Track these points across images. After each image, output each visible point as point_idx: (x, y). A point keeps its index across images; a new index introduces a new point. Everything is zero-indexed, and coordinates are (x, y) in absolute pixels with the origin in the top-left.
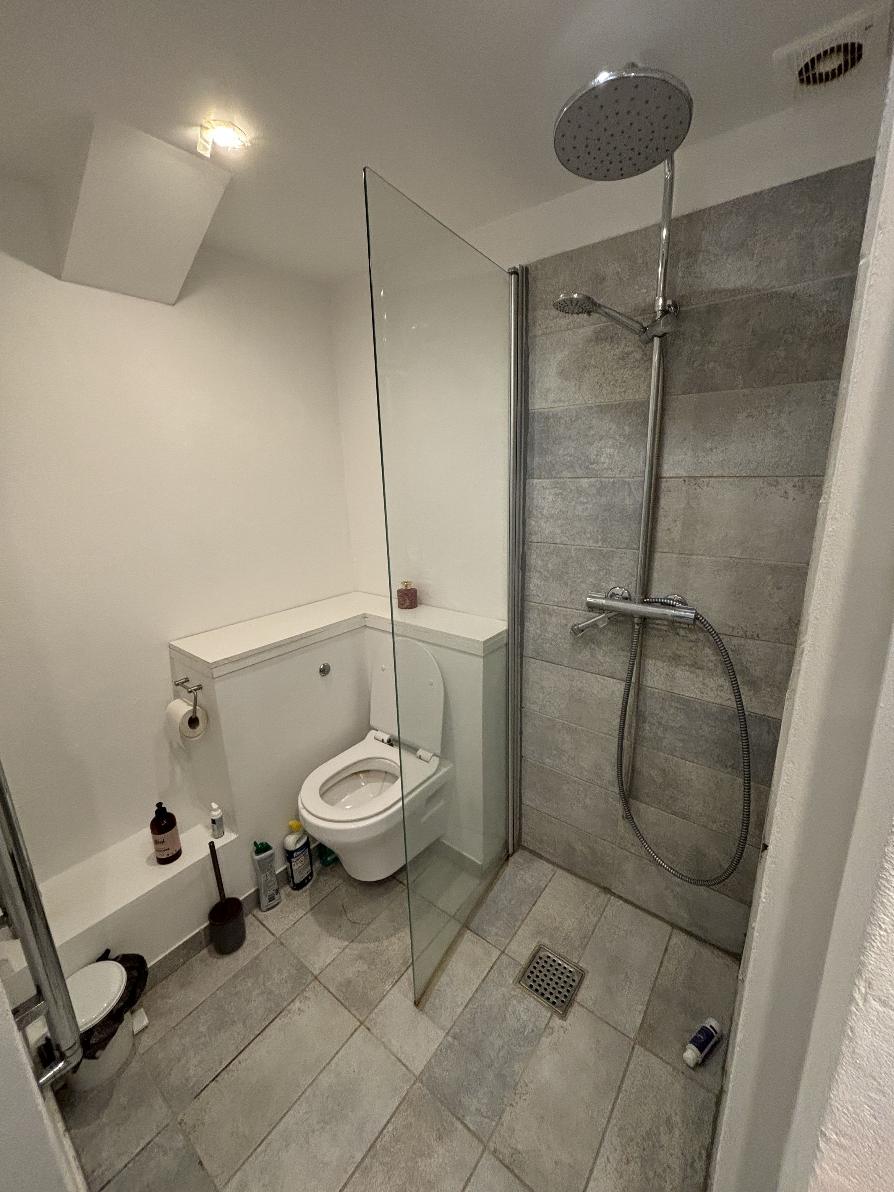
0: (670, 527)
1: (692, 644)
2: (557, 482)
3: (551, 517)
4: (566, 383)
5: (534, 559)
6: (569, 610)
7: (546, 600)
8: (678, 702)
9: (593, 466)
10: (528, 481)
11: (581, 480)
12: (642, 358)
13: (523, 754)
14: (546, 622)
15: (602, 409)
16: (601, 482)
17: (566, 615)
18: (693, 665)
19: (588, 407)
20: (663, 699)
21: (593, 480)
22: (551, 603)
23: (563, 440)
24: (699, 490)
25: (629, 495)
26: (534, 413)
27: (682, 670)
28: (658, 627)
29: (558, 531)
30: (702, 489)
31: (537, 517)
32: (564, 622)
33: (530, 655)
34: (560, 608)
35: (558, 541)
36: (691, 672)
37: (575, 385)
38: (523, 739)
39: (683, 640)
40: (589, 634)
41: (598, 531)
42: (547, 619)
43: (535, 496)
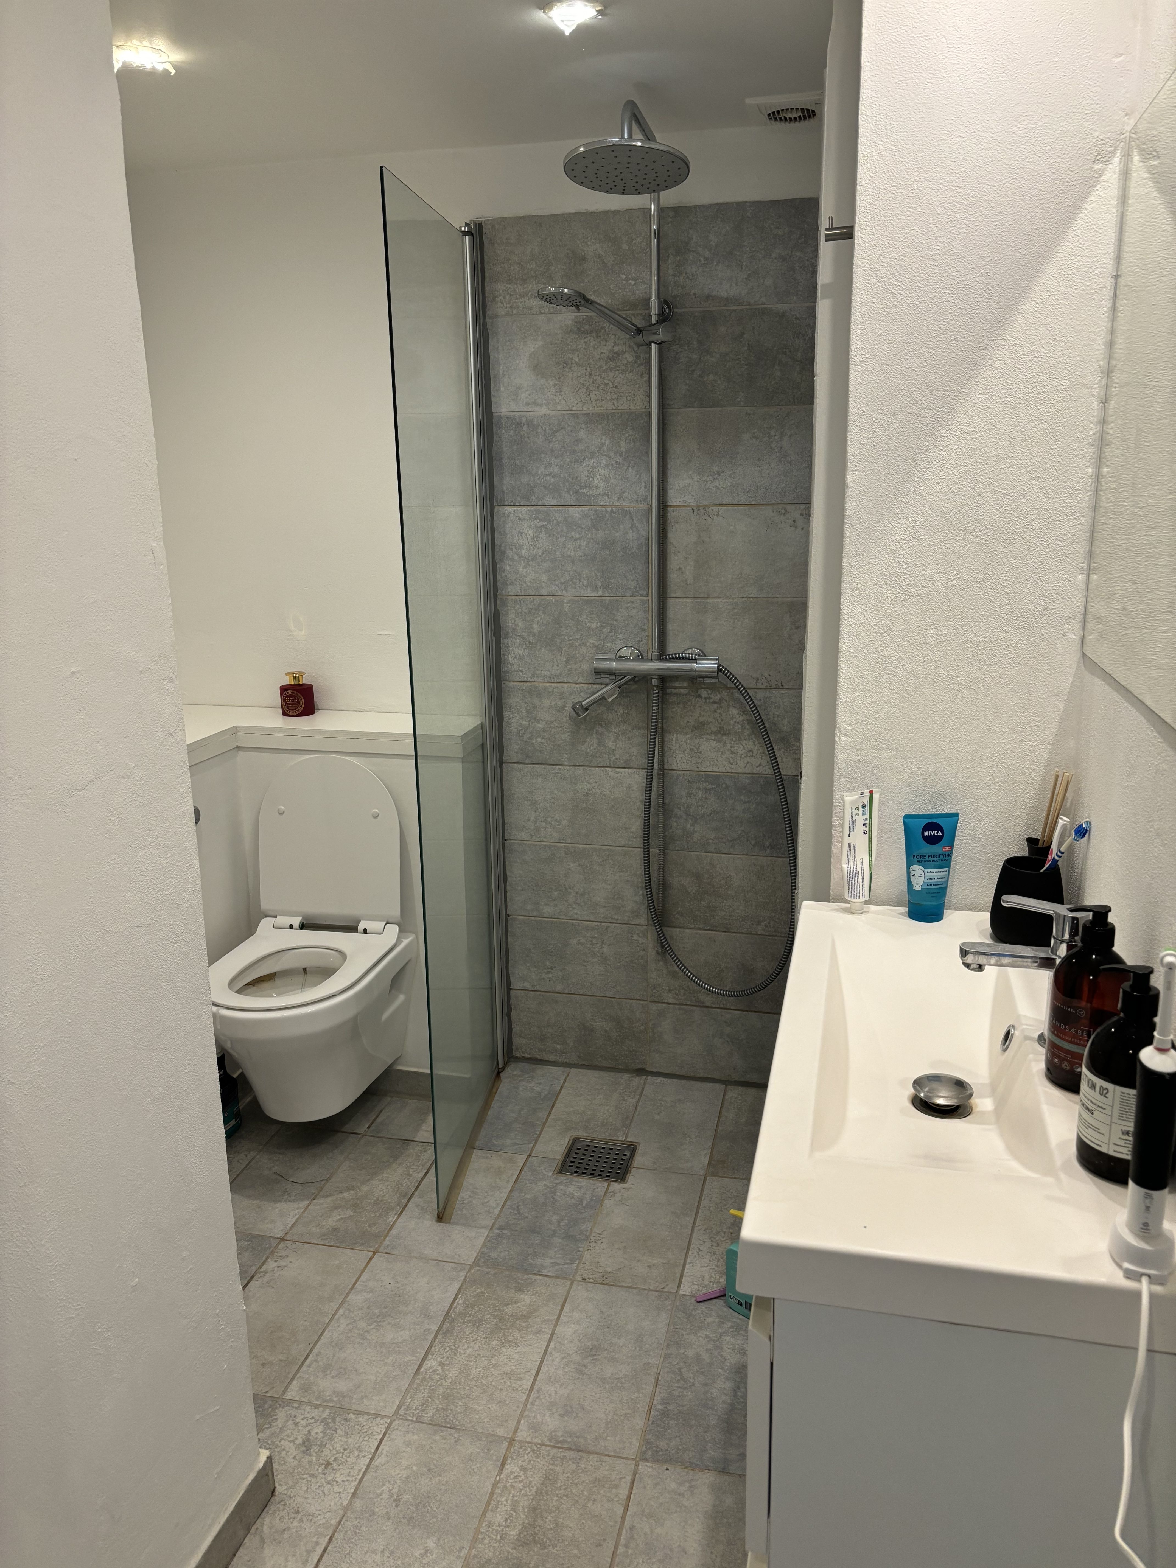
0: (681, 566)
1: (715, 706)
2: (538, 512)
3: (533, 560)
4: (543, 381)
5: (512, 619)
6: (566, 685)
7: (533, 675)
8: (706, 781)
9: (585, 491)
10: (496, 509)
11: (570, 509)
12: (636, 362)
13: (508, 912)
14: (535, 707)
15: (592, 419)
16: (596, 511)
17: (562, 693)
18: (719, 732)
19: (573, 414)
20: (689, 781)
21: (587, 508)
22: (540, 680)
23: (543, 456)
24: (710, 520)
25: (631, 528)
26: (500, 417)
27: (707, 739)
28: (677, 691)
29: (544, 578)
30: (713, 519)
31: (512, 560)
32: (560, 703)
33: (515, 759)
34: (553, 685)
35: (544, 592)
36: (719, 741)
37: (555, 385)
38: (508, 888)
39: (705, 702)
40: (593, 714)
41: (596, 575)
42: (536, 701)
43: (507, 531)
